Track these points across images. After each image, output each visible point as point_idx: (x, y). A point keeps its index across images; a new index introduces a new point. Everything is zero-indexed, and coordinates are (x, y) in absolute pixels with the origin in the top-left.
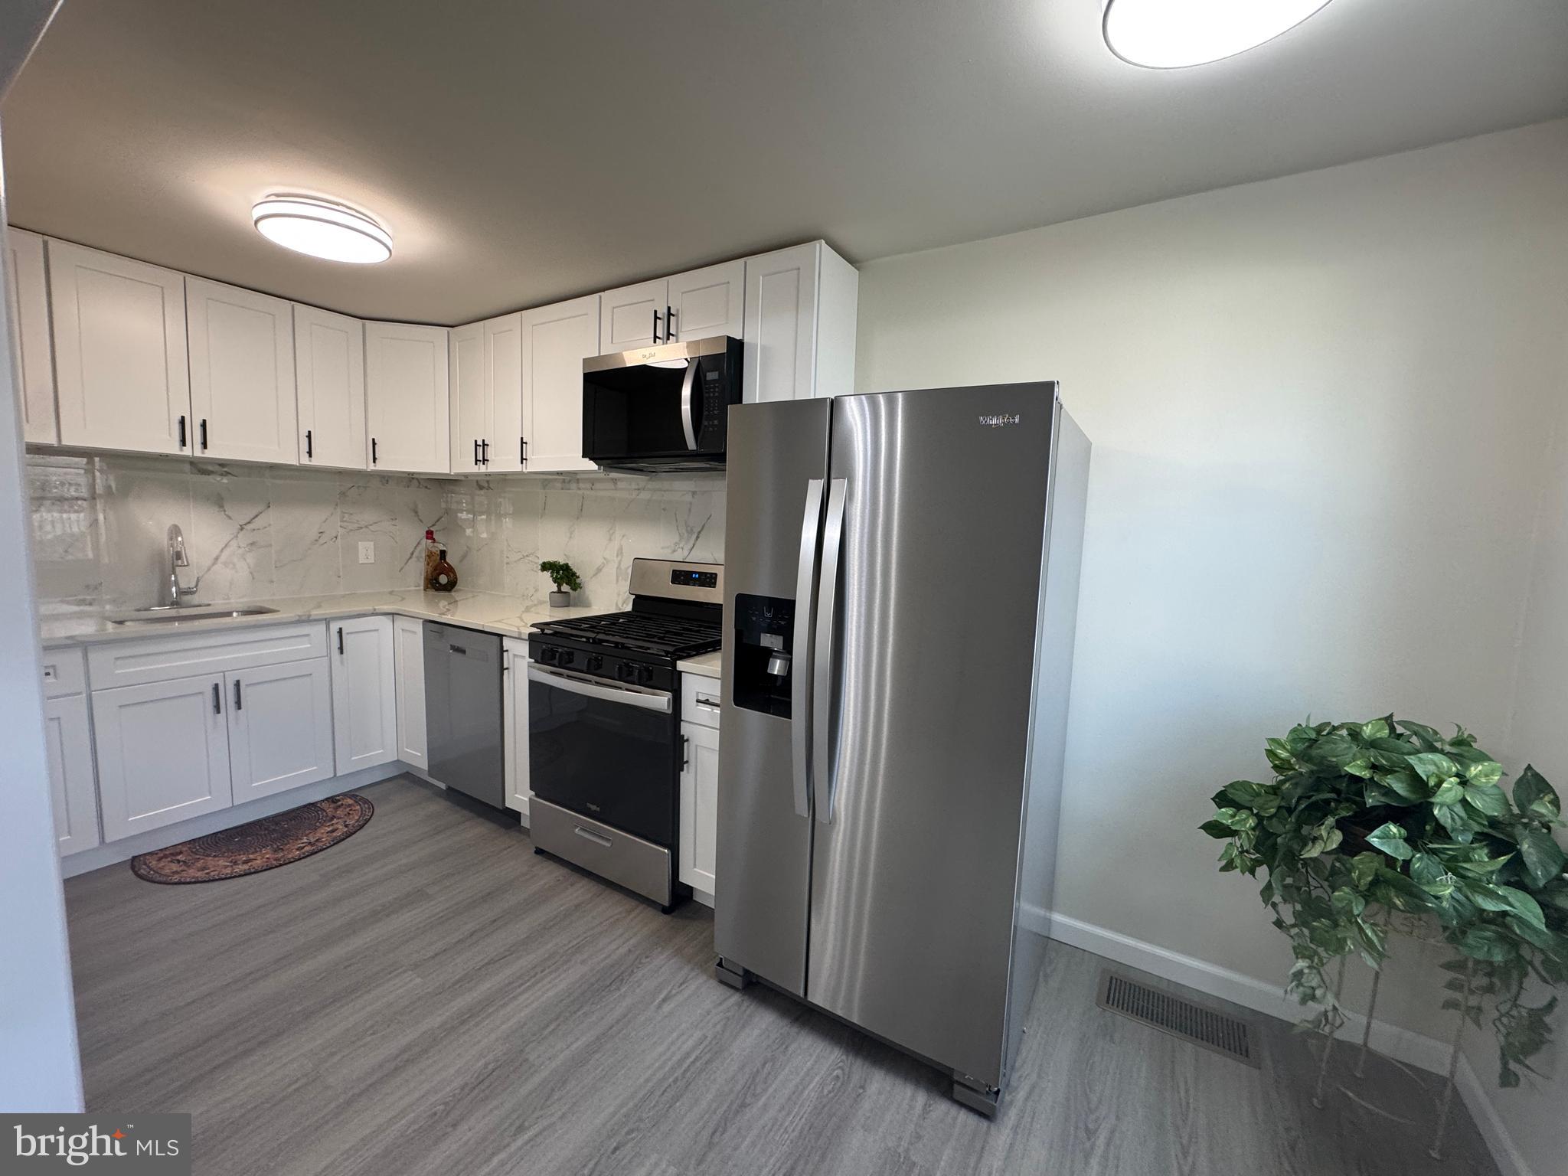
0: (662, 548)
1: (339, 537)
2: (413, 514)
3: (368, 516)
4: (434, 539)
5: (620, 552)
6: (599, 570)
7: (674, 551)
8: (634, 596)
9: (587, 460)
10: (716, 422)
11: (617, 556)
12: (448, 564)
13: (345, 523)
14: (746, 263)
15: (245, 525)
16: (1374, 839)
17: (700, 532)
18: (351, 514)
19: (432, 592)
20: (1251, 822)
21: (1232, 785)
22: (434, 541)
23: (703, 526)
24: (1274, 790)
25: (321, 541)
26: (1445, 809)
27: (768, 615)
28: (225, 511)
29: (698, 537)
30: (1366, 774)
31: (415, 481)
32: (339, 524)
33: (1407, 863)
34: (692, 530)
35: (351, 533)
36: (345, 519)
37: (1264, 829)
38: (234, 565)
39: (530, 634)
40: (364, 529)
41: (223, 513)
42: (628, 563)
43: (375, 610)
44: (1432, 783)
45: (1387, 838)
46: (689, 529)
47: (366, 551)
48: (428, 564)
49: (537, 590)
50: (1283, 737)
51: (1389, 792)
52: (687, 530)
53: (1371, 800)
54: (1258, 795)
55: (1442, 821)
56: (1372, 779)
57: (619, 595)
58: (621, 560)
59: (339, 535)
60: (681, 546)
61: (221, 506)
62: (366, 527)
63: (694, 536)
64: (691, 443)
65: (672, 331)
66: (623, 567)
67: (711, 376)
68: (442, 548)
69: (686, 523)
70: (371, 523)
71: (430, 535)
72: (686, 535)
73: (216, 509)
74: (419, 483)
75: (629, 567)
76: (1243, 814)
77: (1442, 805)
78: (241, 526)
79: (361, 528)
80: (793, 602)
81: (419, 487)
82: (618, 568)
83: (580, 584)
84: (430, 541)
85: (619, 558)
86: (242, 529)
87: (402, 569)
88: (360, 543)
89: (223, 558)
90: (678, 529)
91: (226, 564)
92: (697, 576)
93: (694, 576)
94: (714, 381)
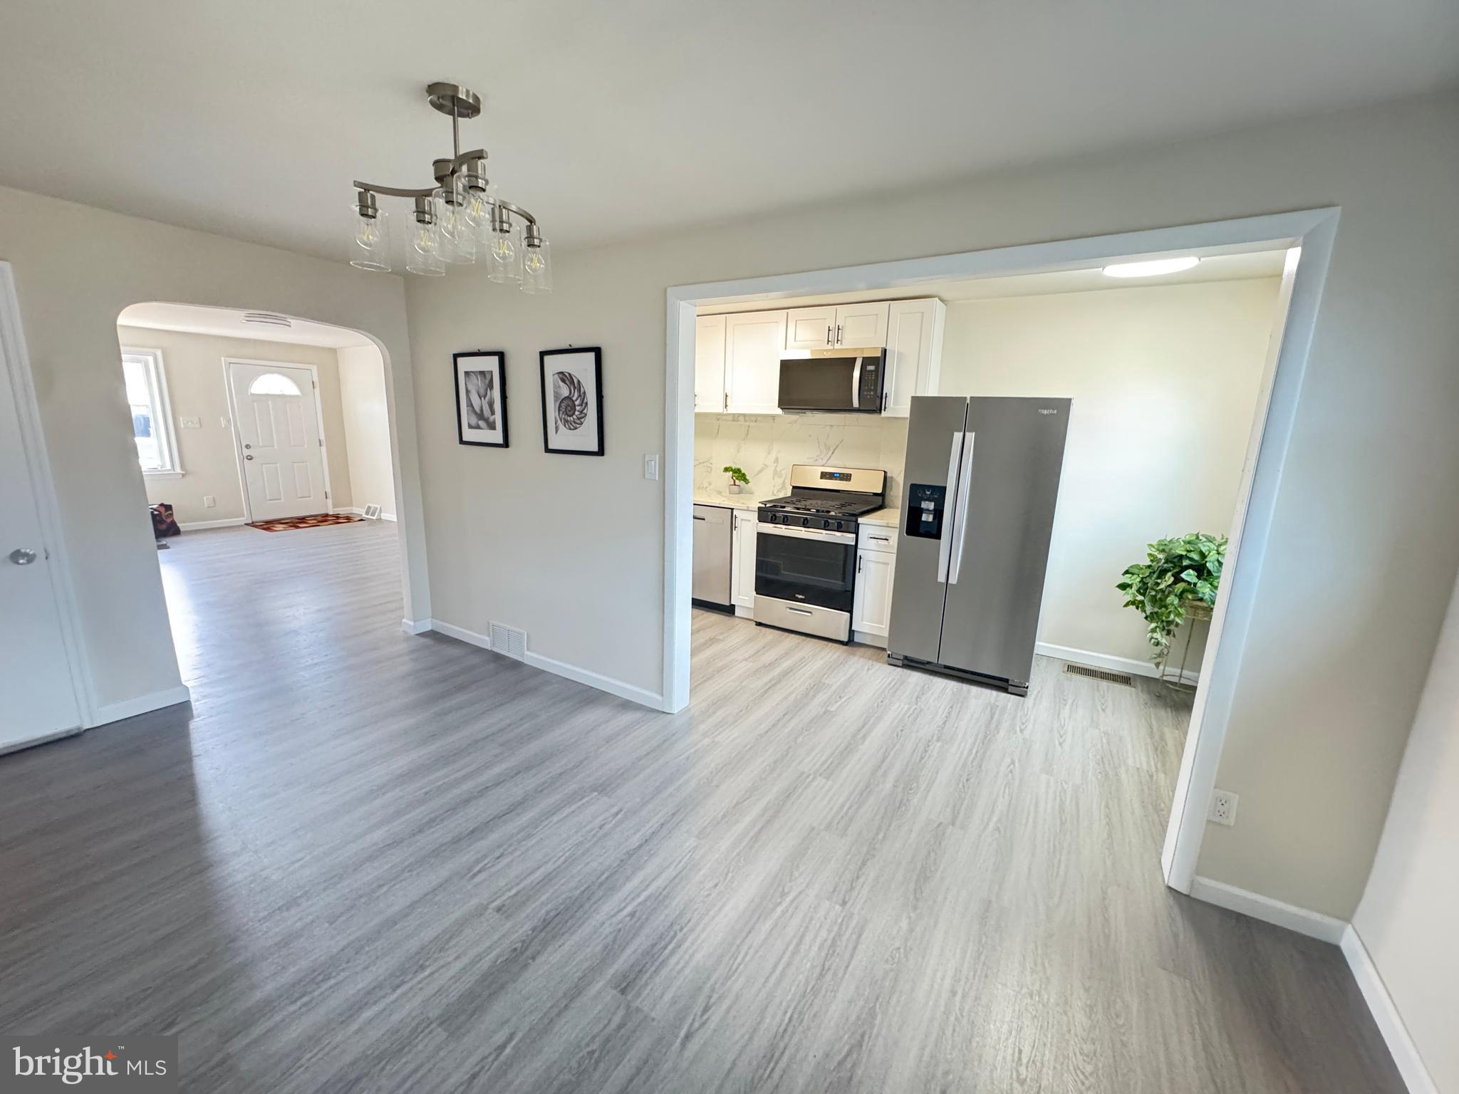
0: (808, 458)
5: (776, 461)
6: (760, 472)
7: (817, 460)
8: (791, 487)
9: (779, 409)
10: (872, 393)
11: (774, 463)
14: (890, 305)
16: (1183, 575)
17: (834, 450)
20: (1139, 579)
21: (1131, 567)
23: (838, 446)
24: (1149, 567)
26: (1211, 564)
27: (928, 493)
29: (833, 453)
30: (1184, 553)
33: (1195, 584)
34: (829, 448)
37: (1144, 582)
39: (759, 508)
44: (1207, 554)
45: (1189, 575)
46: (827, 447)
49: (710, 484)
50: (1155, 543)
51: (1191, 559)
53: (1185, 563)
54: (1142, 569)
55: (1209, 568)
56: (1186, 555)
58: (777, 466)
60: (821, 457)
63: (831, 452)
64: (856, 404)
65: (839, 339)
67: (871, 368)
69: (825, 444)
72: (825, 451)
76: (1135, 576)
77: (1210, 561)
80: (945, 488)
82: (775, 470)
85: (776, 464)
90: (819, 447)
92: (838, 475)
93: (836, 475)
94: (871, 371)
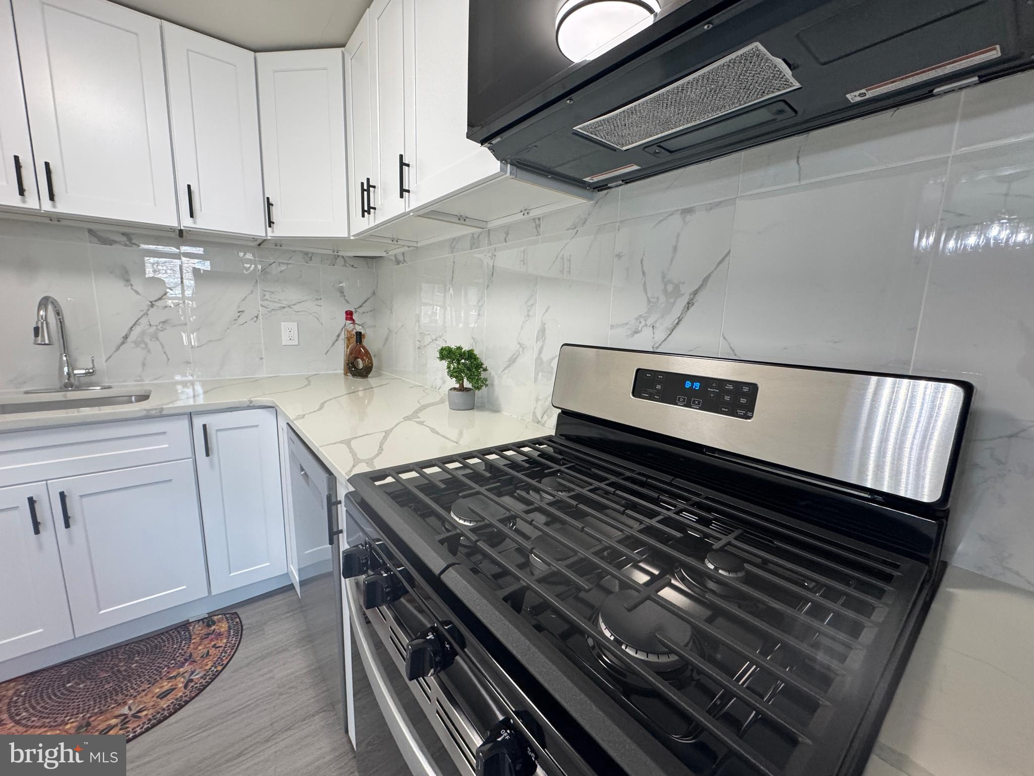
0: (612, 327)
1: (260, 317)
2: (339, 294)
3: (291, 295)
4: (353, 320)
5: (542, 333)
6: (512, 361)
7: (636, 332)
8: (560, 411)
11: (537, 340)
12: (364, 348)
13: (266, 302)
15: (155, 301)
17: (695, 293)
18: (273, 293)
19: (350, 376)
22: (354, 322)
23: (705, 281)
25: (241, 321)
28: (132, 285)
29: (689, 304)
31: (340, 259)
32: (260, 302)
34: (677, 287)
35: (273, 312)
36: (265, 297)
38: (146, 344)
40: (287, 309)
41: (130, 287)
42: (552, 351)
43: (251, 402)
46: (670, 288)
47: (288, 332)
48: (348, 348)
52: (665, 291)
57: (537, 400)
58: (542, 348)
59: (260, 315)
60: (650, 322)
61: (128, 281)
62: (289, 306)
63: (682, 303)
66: (546, 357)
68: (359, 329)
69: (663, 277)
70: (294, 302)
71: (349, 315)
72: (663, 299)
73: (121, 284)
74: (345, 261)
75: (553, 359)
78: (151, 302)
79: (284, 308)
81: (345, 266)
82: (539, 359)
83: (486, 380)
84: (349, 322)
85: (540, 344)
86: (152, 306)
87: (328, 351)
88: (282, 323)
89: (134, 336)
90: (646, 292)
91: (137, 343)
92: (697, 385)
93: (688, 384)
